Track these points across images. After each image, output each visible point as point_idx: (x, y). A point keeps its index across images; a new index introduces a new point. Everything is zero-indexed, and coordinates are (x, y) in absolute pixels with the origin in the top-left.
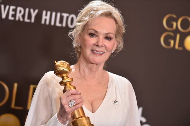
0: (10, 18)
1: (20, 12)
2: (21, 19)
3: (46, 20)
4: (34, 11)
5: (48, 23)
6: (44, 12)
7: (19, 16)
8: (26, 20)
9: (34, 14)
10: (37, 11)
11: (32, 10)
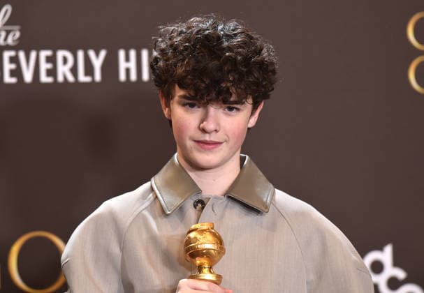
0: (44, 78)
1: (65, 60)
2: (71, 78)
3: (128, 71)
4: (97, 54)
5: (133, 77)
6: (122, 54)
7: (63, 71)
8: (83, 78)
9: (97, 62)
10: (103, 53)
11: (92, 54)
